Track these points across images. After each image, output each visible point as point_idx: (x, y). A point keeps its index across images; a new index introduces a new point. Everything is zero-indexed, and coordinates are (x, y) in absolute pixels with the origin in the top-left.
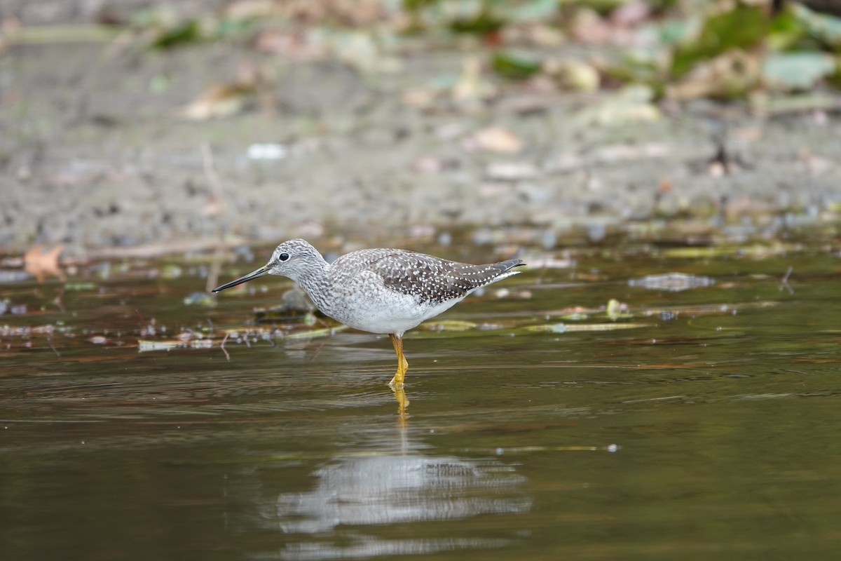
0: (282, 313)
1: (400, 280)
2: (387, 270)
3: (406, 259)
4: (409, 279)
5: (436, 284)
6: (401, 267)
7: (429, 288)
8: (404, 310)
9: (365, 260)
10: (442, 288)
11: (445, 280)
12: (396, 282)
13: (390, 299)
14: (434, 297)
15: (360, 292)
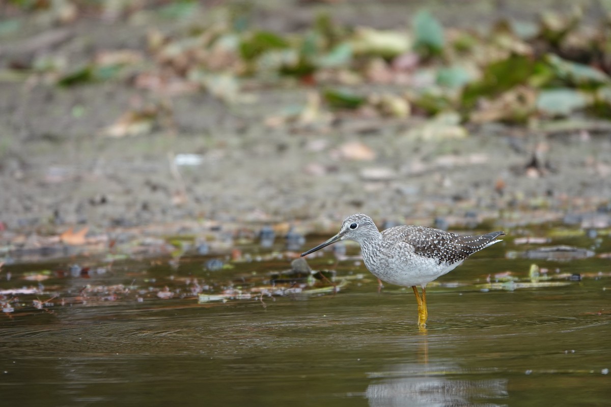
0: (290, 276)
1: (426, 248)
2: (417, 241)
3: (428, 232)
4: (432, 247)
5: (450, 250)
6: (426, 238)
7: (445, 254)
8: (428, 269)
9: (401, 234)
10: (453, 253)
11: (455, 247)
12: (423, 249)
13: (419, 262)
14: (449, 260)
15: (397, 257)
